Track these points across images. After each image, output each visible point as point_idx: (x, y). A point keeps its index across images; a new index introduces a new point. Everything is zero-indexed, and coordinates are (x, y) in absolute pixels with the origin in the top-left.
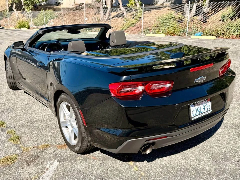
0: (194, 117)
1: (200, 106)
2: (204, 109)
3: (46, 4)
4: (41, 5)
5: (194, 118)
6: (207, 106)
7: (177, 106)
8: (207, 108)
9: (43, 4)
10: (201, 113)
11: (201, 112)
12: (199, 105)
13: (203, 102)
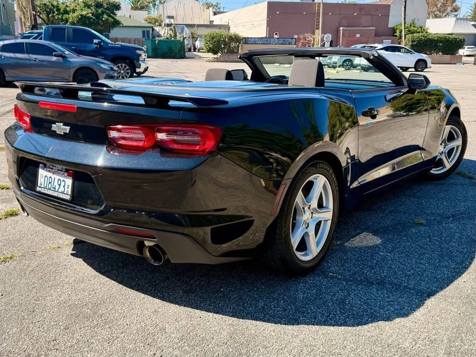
0: (40, 187)
1: (55, 176)
2: (58, 184)
6: (64, 182)
8: (64, 187)
10: (53, 188)
12: (53, 173)
13: (59, 171)
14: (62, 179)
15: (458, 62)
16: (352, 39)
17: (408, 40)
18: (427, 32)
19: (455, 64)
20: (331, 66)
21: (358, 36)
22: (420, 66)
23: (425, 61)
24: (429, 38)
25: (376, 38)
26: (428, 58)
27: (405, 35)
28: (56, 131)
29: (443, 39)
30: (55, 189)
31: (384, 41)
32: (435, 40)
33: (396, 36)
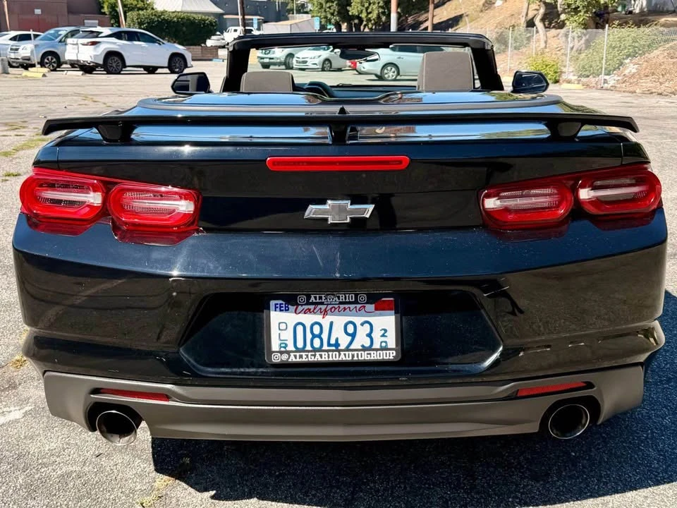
0: (281, 353)
1: (329, 318)
2: (353, 336)
3: (646, 10)
4: (631, 12)
5: (285, 357)
6: (367, 326)
7: (174, 284)
8: (369, 335)
9: (637, 11)
10: (329, 345)
11: (333, 342)
12: (325, 313)
13: (346, 306)
14: (358, 320)
15: (214, 57)
16: (29, 17)
17: (133, 21)
18: (153, 9)
19: (211, 60)
20: (14, 64)
21: (38, 11)
22: (177, 65)
23: (182, 56)
24: (164, 19)
25: (72, 17)
26: (186, 52)
27: (125, 13)
28: (326, 220)
29: (185, 21)
30: (337, 344)
31: (85, 21)
32: (174, 22)
33: (104, 13)
